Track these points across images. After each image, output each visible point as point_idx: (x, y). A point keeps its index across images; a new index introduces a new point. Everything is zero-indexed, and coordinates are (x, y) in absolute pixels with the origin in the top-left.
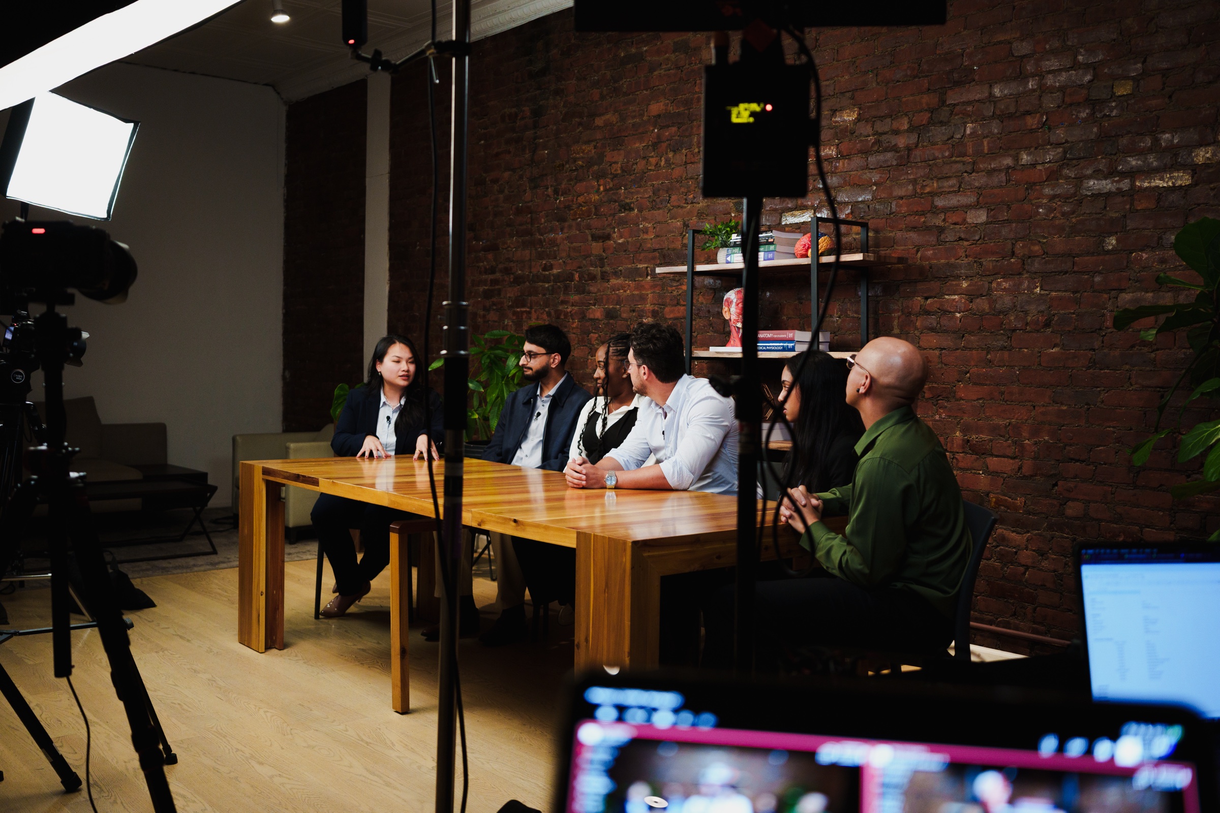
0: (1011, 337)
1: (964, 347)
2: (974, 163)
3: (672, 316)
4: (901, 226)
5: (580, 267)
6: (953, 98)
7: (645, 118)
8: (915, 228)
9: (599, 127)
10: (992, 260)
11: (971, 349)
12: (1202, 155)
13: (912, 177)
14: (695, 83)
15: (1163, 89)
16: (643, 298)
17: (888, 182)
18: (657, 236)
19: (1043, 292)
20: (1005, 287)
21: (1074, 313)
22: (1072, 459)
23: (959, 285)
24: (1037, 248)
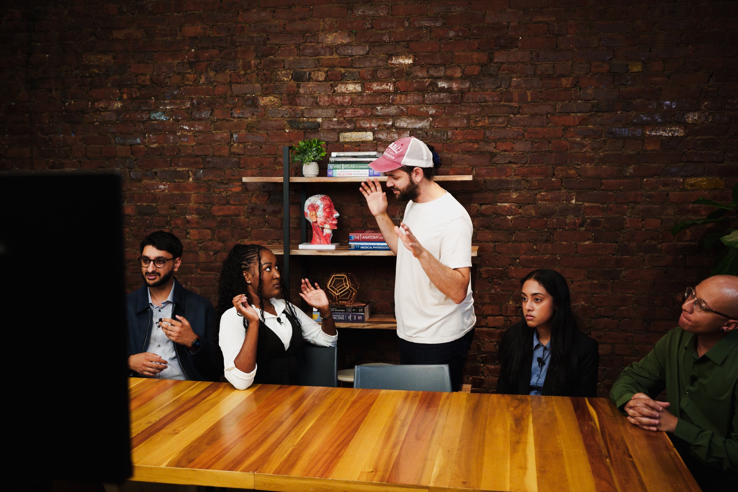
0: (553, 234)
1: (514, 240)
2: (520, 107)
3: (221, 213)
4: (457, 150)
6: (499, 57)
7: (179, 38)
8: (470, 152)
9: (118, 40)
10: (537, 179)
11: (521, 242)
12: (691, 118)
13: (465, 113)
14: (238, 13)
15: (664, 71)
16: (186, 199)
17: (443, 115)
18: (200, 144)
19: (577, 203)
20: (548, 198)
21: (602, 218)
22: (602, 316)
23: (510, 196)
24: (572, 172)
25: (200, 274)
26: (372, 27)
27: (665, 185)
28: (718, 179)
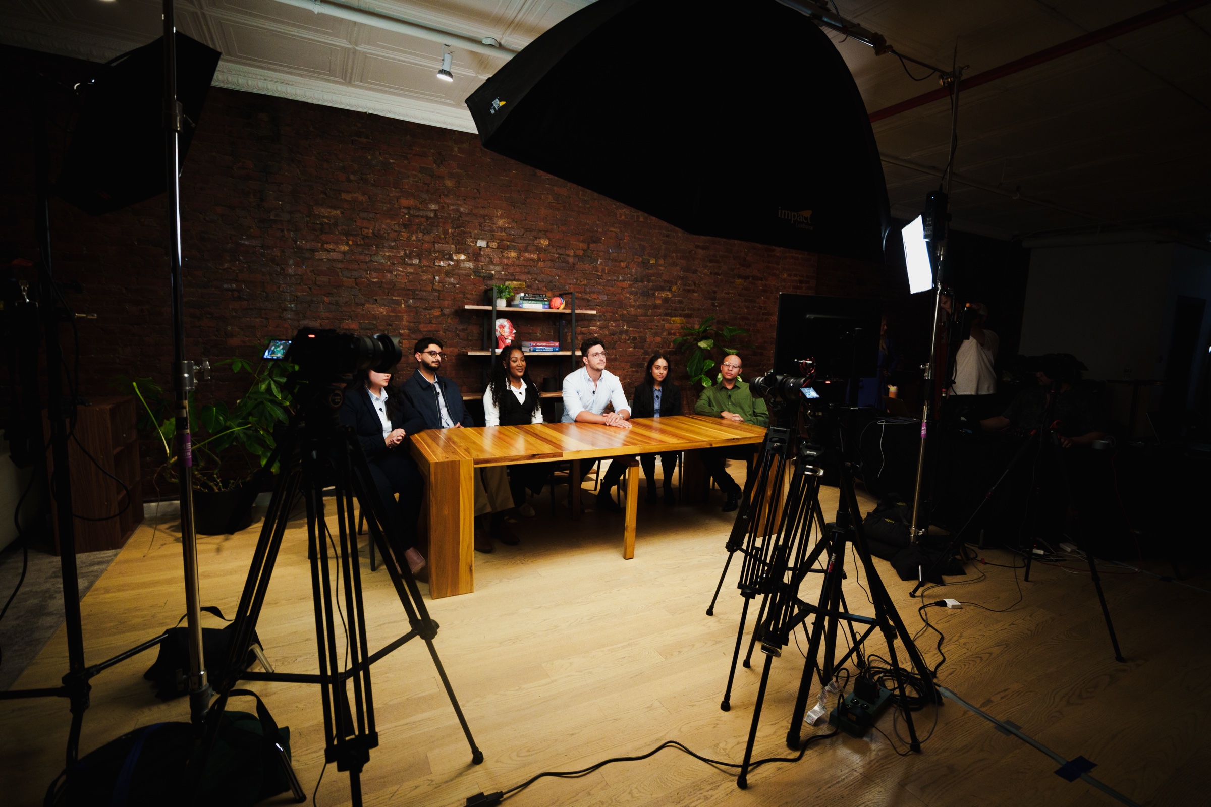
2: (602, 276)
3: (426, 329)
5: (329, 293)
6: (592, 247)
7: (396, 206)
9: (346, 200)
10: (609, 315)
12: (674, 288)
15: (664, 264)
16: (401, 319)
18: (411, 282)
19: (627, 328)
20: (614, 326)
23: (596, 323)
24: (625, 312)
25: (409, 371)
26: (526, 220)
27: (663, 320)
28: (683, 318)
